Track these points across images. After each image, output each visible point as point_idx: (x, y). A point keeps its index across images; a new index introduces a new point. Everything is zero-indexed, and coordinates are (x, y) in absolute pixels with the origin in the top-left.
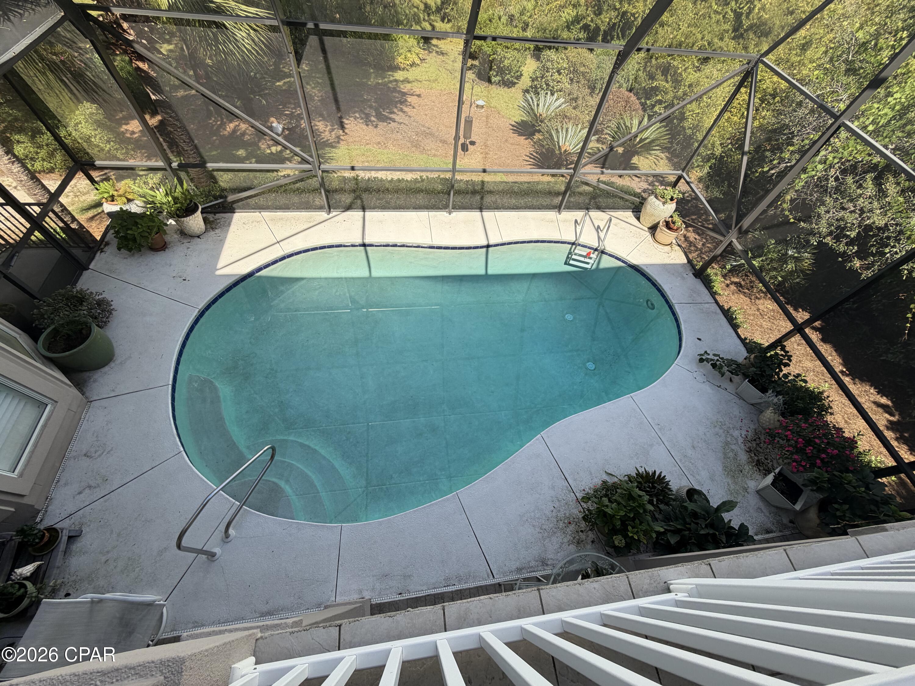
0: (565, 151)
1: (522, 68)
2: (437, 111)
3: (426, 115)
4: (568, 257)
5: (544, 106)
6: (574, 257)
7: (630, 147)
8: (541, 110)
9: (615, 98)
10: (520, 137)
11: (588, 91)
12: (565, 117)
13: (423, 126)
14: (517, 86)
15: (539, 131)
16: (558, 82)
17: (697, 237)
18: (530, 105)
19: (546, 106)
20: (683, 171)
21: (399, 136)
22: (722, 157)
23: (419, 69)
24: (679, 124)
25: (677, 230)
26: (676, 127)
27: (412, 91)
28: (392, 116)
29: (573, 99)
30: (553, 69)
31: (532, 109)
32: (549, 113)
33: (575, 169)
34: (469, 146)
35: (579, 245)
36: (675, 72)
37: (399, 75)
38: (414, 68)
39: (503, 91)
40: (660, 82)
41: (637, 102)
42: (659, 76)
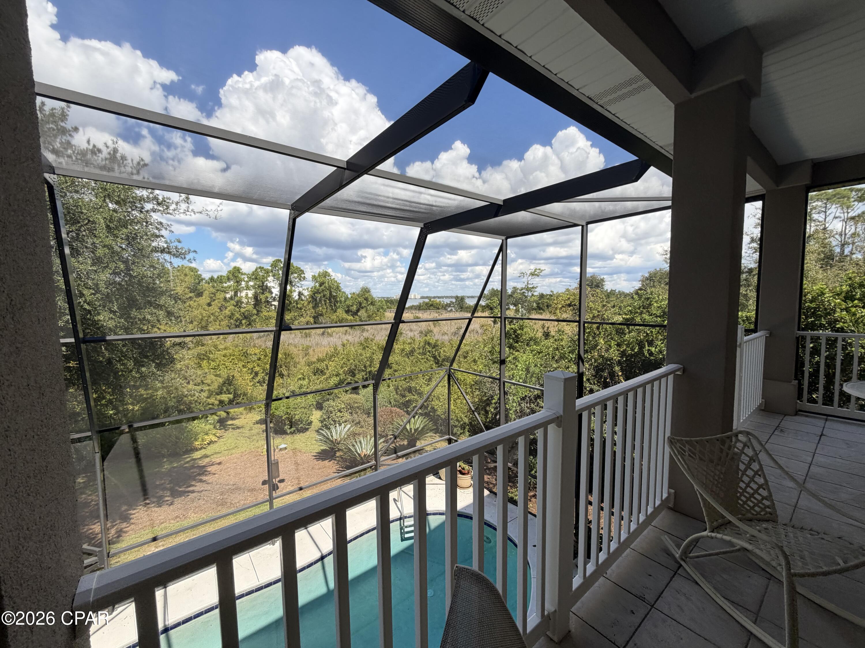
0: (365, 455)
1: (311, 417)
2: (240, 468)
3: (229, 475)
4: (401, 533)
5: (337, 433)
6: (406, 530)
7: (410, 437)
8: (335, 436)
9: (386, 413)
10: (324, 462)
11: (365, 416)
12: (354, 434)
13: (228, 485)
14: (310, 430)
15: (339, 450)
16: (342, 417)
17: (489, 477)
18: (325, 436)
19: (338, 433)
20: (449, 435)
21: (201, 502)
22: (471, 423)
23: (217, 444)
24: (434, 415)
25: (468, 473)
26: (434, 416)
27: (211, 463)
28: (191, 489)
29: (357, 423)
30: (335, 411)
31: (328, 439)
32: (342, 437)
33: (376, 460)
34: (279, 484)
35: (406, 517)
36: (416, 390)
37: (197, 455)
38: (212, 445)
39: (298, 437)
40: (409, 397)
41: (401, 411)
42: (407, 394)
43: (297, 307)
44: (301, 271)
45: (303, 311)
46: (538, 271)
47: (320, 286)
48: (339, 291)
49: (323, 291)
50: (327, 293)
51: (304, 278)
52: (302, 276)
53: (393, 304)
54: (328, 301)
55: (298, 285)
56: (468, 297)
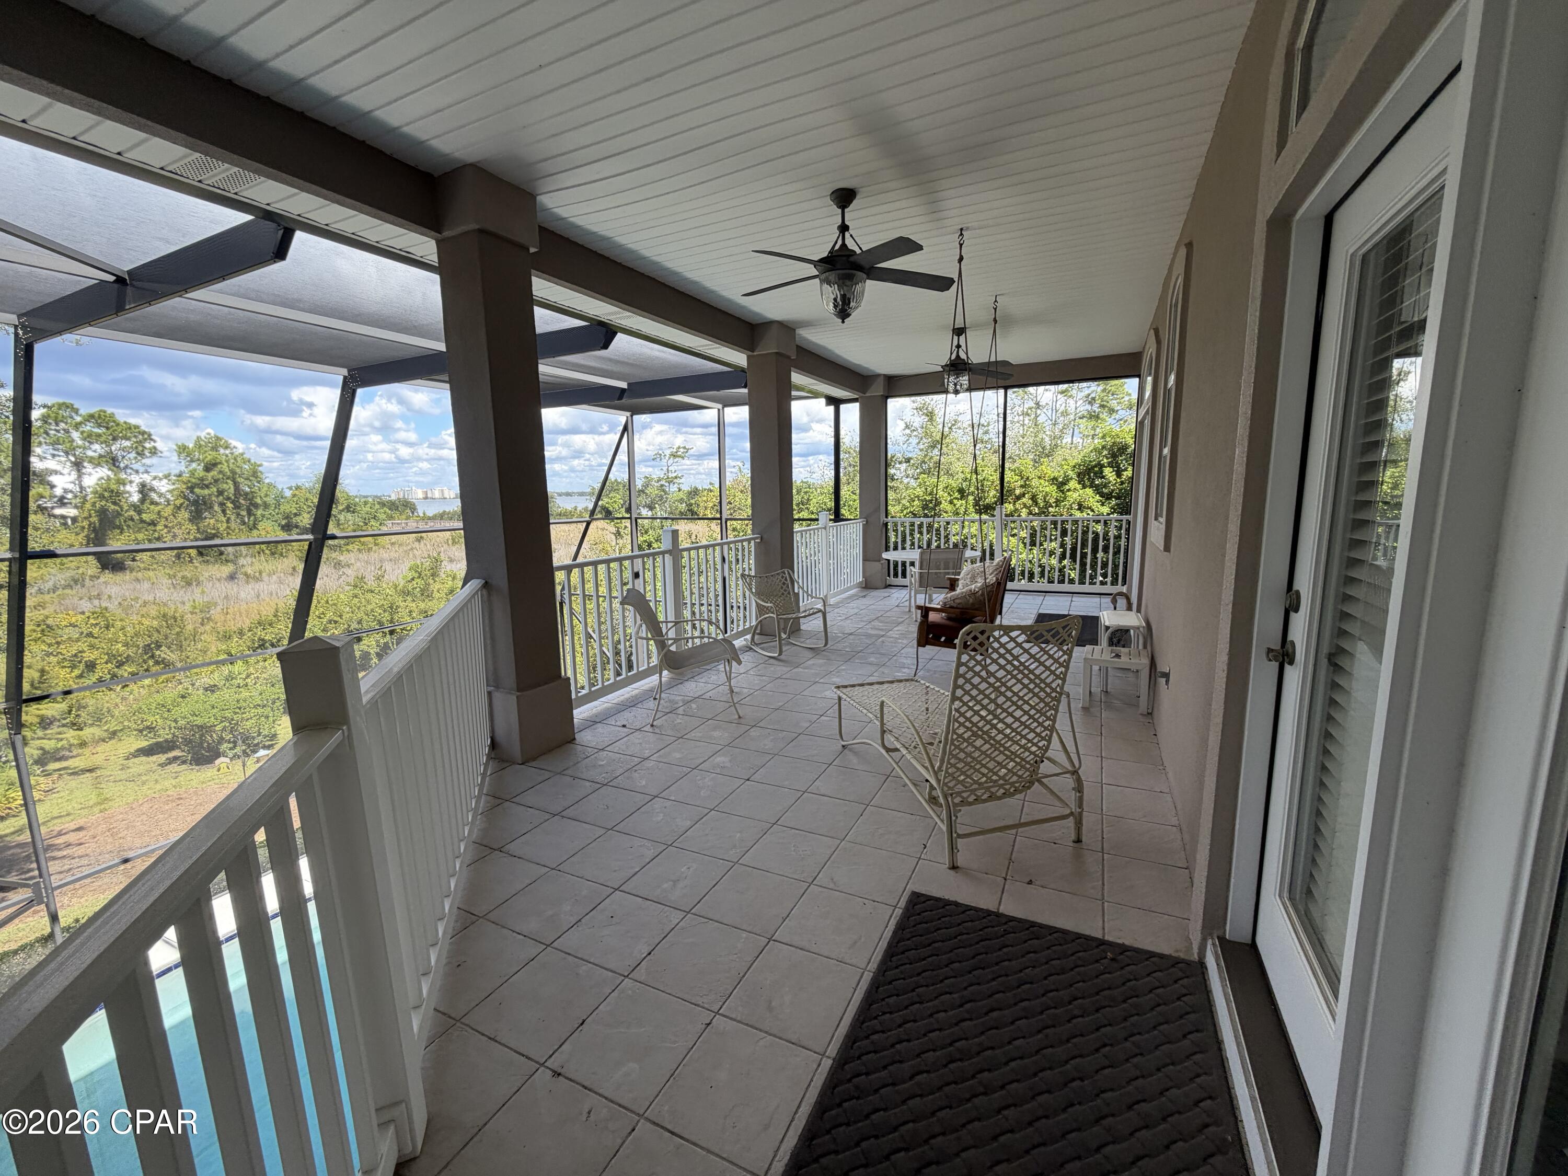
43: (142, 521)
44: (143, 433)
45: (159, 528)
46: (682, 450)
47: (208, 469)
48: (259, 482)
49: (216, 481)
50: (229, 487)
51: (154, 452)
52: (147, 445)
53: (397, 509)
54: (230, 505)
55: (135, 467)
56: (560, 495)
